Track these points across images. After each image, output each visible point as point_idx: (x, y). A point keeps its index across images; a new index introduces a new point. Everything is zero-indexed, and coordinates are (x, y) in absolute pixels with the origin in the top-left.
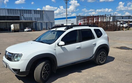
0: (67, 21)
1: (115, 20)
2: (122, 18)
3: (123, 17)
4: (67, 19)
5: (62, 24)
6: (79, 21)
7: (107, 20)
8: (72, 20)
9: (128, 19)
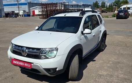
0: (19, 7)
1: (66, 8)
2: (71, 6)
3: (73, 5)
4: (19, 6)
5: (12, 12)
6: (31, 8)
7: (59, 8)
8: (23, 6)
9: (77, 7)
